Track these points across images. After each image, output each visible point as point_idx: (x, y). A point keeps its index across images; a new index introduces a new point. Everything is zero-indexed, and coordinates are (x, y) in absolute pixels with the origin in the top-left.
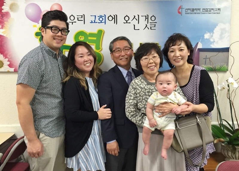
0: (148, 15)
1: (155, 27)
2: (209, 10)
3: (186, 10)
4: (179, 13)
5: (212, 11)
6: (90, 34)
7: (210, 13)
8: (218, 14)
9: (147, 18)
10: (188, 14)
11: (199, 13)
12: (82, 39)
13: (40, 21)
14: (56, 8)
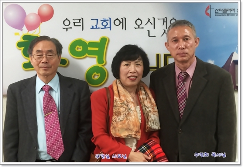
0: (166, 18)
3: (217, 11)
4: (207, 14)
6: (90, 43)
11: (234, 15)
12: (80, 50)
13: (25, 28)
14: (45, 10)
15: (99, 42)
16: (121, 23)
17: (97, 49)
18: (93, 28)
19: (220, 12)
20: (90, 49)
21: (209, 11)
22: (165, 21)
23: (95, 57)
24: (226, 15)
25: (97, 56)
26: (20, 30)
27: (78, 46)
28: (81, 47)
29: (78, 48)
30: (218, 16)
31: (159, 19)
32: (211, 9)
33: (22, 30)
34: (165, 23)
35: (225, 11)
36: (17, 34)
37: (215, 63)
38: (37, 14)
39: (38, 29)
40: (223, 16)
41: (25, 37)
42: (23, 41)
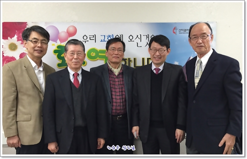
3: (180, 31)
4: (174, 33)
6: (100, 51)
12: (94, 55)
13: (58, 41)
14: (71, 30)
18: (102, 41)
20: (100, 54)
22: (148, 36)
23: (104, 60)
27: (92, 53)
28: (94, 53)
29: (92, 54)
30: (181, 34)
31: (144, 36)
32: (176, 29)
33: (56, 42)
34: (148, 38)
36: (53, 45)
37: (179, 63)
38: (66, 31)
40: (183, 34)
41: (59, 47)
42: (57, 49)
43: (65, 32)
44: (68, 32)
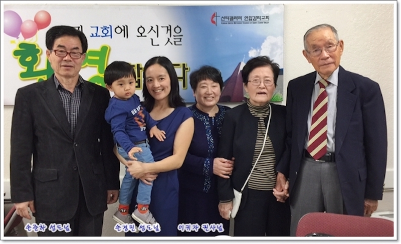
0: (170, 26)
1: (180, 41)
2: (253, 18)
3: (223, 19)
4: (213, 22)
5: (257, 20)
6: (90, 52)
7: (255, 23)
8: (265, 24)
9: (169, 29)
10: (226, 25)
11: (241, 23)
13: (21, 36)
14: (42, 17)
15: (100, 51)
16: (123, 32)
17: (98, 58)
18: (93, 36)
19: (226, 20)
20: (90, 58)
21: (214, 19)
23: (96, 67)
24: (232, 23)
25: (97, 66)
26: (16, 38)
31: (162, 27)
32: (217, 16)
33: (18, 38)
34: (169, 31)
35: (232, 18)
36: (12, 42)
38: (34, 20)
39: (35, 36)
40: (229, 25)
41: (21, 45)
42: (20, 49)
43: (32, 21)
44: (36, 21)
